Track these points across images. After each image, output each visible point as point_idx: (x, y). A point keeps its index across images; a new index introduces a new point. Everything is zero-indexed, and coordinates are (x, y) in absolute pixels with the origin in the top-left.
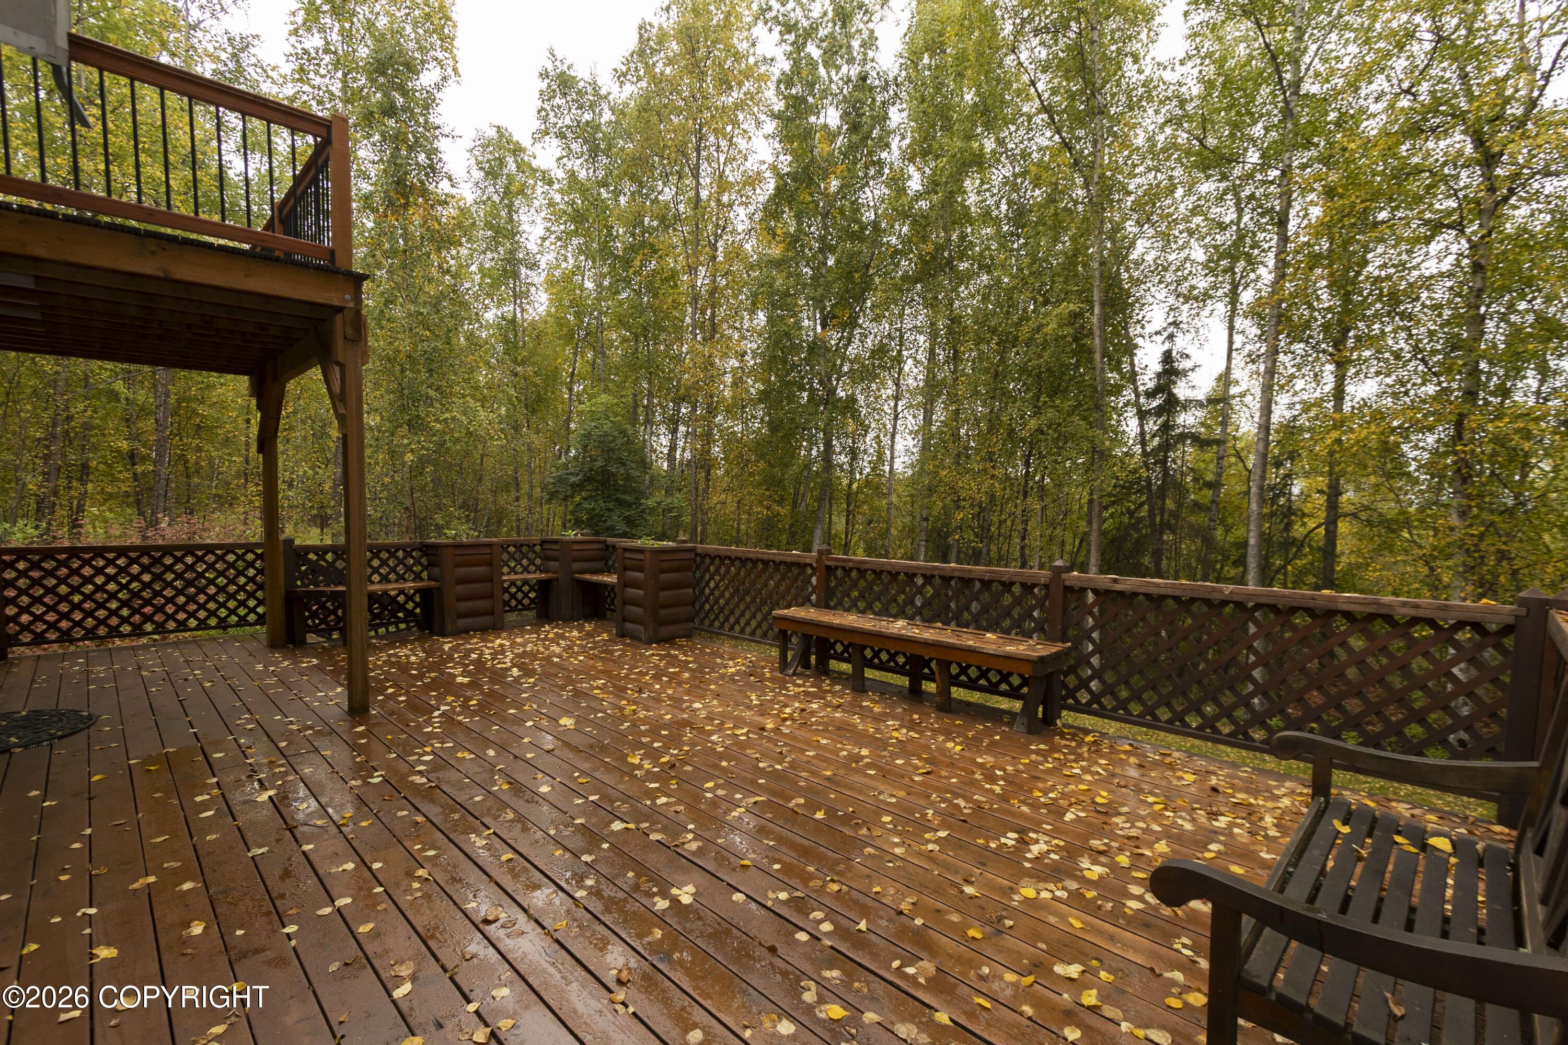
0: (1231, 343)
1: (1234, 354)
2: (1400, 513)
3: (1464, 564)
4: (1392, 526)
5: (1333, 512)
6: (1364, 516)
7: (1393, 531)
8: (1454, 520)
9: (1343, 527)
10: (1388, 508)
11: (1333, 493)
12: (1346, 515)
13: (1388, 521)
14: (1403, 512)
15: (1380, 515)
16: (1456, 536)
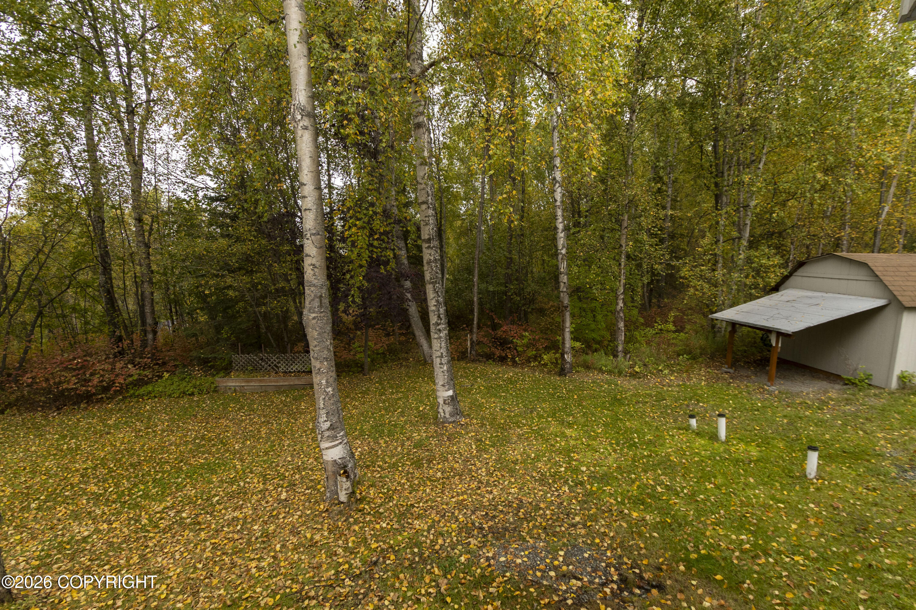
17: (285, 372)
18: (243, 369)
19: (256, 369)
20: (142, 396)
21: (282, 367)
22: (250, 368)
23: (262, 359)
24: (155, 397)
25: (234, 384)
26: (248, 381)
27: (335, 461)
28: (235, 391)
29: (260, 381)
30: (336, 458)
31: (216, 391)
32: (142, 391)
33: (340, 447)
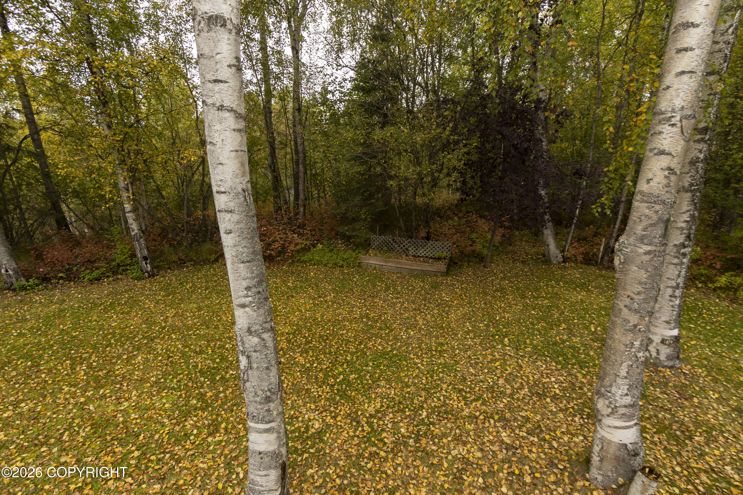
17: (414, 256)
18: (380, 248)
19: (390, 249)
20: (305, 262)
21: (411, 251)
22: (385, 248)
23: (395, 242)
24: (315, 264)
25: (374, 262)
26: (386, 262)
27: (626, 445)
28: (375, 269)
29: (397, 263)
30: (627, 442)
31: (360, 266)
32: (305, 258)
33: (635, 428)
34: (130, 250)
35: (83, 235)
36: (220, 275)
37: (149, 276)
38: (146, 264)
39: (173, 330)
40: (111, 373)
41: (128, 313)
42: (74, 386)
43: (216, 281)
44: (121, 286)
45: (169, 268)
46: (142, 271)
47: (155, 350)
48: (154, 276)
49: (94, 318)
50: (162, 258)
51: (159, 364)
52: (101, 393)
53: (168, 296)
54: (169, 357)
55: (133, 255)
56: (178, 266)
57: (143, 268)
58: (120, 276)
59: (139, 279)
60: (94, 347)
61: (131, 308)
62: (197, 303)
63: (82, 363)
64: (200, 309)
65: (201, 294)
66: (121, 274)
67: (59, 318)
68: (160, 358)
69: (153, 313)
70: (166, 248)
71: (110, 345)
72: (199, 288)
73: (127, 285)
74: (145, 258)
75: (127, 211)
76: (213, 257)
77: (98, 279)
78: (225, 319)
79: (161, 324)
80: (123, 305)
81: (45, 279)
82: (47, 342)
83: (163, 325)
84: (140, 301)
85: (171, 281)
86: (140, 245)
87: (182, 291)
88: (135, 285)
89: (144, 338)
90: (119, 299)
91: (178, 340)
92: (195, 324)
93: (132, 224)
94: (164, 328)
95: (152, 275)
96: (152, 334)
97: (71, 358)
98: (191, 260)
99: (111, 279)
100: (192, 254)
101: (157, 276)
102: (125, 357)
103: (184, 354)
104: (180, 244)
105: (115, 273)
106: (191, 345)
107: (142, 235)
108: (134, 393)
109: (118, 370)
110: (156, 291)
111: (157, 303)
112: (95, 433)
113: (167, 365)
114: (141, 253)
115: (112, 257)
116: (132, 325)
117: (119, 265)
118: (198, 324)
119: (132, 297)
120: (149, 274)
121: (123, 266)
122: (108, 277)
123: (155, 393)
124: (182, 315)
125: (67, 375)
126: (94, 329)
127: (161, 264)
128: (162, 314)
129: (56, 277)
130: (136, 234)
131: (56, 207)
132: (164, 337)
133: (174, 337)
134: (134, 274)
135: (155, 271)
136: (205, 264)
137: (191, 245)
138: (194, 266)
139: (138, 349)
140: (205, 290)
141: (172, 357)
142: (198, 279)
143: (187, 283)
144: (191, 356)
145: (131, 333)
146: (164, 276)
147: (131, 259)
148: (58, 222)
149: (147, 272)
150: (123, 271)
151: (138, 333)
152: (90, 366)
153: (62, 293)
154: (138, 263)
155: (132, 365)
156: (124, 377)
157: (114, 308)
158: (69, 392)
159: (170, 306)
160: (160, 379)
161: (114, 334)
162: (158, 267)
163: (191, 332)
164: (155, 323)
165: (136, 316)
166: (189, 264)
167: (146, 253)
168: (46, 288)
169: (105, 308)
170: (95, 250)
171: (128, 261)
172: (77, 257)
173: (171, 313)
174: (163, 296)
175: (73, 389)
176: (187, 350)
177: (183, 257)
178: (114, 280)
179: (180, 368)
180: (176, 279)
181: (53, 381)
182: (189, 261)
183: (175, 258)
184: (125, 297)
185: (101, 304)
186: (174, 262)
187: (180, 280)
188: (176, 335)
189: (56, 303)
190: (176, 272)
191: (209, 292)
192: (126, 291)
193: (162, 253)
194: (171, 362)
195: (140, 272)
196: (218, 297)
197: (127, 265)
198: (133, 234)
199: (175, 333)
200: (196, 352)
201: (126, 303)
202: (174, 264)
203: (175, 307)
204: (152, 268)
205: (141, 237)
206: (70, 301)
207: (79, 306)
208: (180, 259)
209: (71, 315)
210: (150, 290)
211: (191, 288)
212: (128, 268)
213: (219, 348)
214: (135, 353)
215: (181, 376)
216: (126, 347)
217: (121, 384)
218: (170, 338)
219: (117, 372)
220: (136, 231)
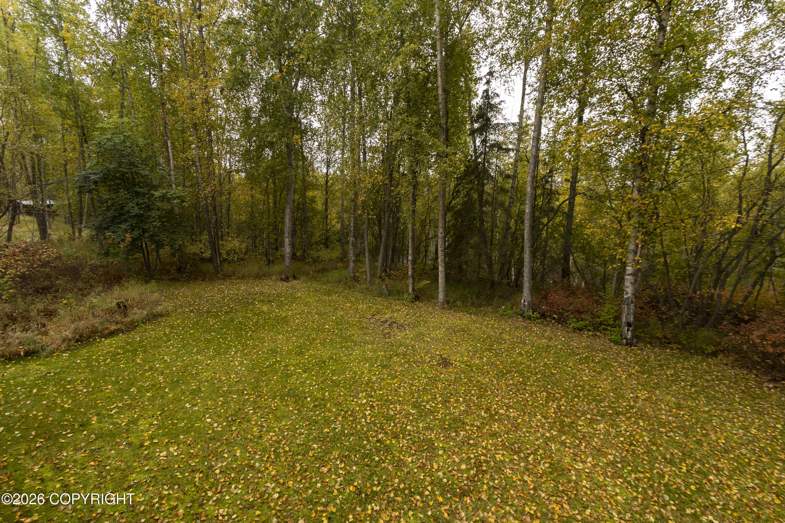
0: (524, 89)
1: (526, 97)
2: (606, 192)
3: (639, 222)
4: (601, 198)
5: (573, 192)
6: (589, 194)
7: (602, 202)
8: (635, 195)
9: (578, 199)
10: (601, 189)
11: (574, 181)
12: (580, 194)
13: (600, 196)
14: (607, 191)
15: (596, 193)
16: (636, 205)
34: (616, 311)
35: (578, 287)
36: (717, 376)
37: (627, 344)
38: (628, 330)
39: (641, 415)
40: (574, 425)
41: (600, 373)
42: (546, 418)
43: (707, 381)
44: (598, 343)
45: (650, 343)
46: (621, 336)
47: (618, 426)
48: (631, 346)
49: (571, 364)
50: (645, 330)
51: (620, 445)
52: (563, 439)
53: (643, 374)
54: (632, 444)
55: (618, 318)
56: (661, 343)
57: (623, 334)
58: (598, 334)
59: (616, 342)
60: (565, 391)
61: (603, 369)
62: (677, 398)
63: (554, 401)
64: (679, 407)
65: (683, 388)
66: (601, 332)
67: (546, 352)
68: (622, 439)
69: (623, 385)
70: (653, 320)
71: (577, 396)
72: (683, 381)
73: (603, 345)
74: (629, 325)
75: (628, 272)
76: (710, 349)
77: (580, 330)
78: (714, 438)
79: (629, 402)
80: (596, 363)
81: (543, 316)
82: (535, 368)
83: (632, 404)
84: (613, 366)
85: (649, 357)
86: (628, 309)
87: (660, 374)
88: (611, 348)
89: (609, 407)
90: (594, 356)
91: (646, 430)
92: (670, 423)
93: (627, 287)
94: (632, 407)
95: (630, 344)
96: (618, 407)
97: (547, 392)
98: (679, 343)
99: (590, 333)
100: (682, 337)
101: (635, 346)
102: (589, 416)
103: (649, 451)
104: (671, 319)
105: (596, 329)
106: (661, 446)
107: (634, 300)
108: (590, 459)
109: (580, 426)
110: (630, 362)
111: (630, 376)
112: (551, 473)
113: (627, 451)
114: (627, 317)
115: (599, 314)
116: (600, 387)
117: (601, 324)
118: (674, 425)
119: (606, 359)
120: (627, 341)
121: (605, 325)
122: (589, 330)
123: (609, 474)
124: (656, 403)
125: (542, 404)
126: (568, 375)
127: (642, 335)
128: (633, 390)
129: (550, 316)
130: (628, 298)
131: (566, 259)
132: (630, 417)
133: (642, 424)
134: (613, 337)
135: (635, 340)
136: (697, 353)
137: (684, 325)
138: (680, 350)
139: (602, 416)
140: (691, 386)
141: (635, 446)
142: (683, 368)
143: (668, 367)
144: (657, 459)
145: (599, 395)
146: (641, 350)
147: (615, 321)
148: (563, 271)
149: (626, 338)
150: (604, 329)
151: (605, 398)
152: (559, 407)
153: (552, 332)
154: (620, 327)
155: (593, 428)
156: (584, 436)
157: (587, 363)
158: (539, 421)
159: (643, 386)
160: (617, 462)
161: (583, 387)
162: (637, 337)
163: (663, 430)
164: (623, 397)
165: (606, 380)
166: (675, 346)
167: (632, 319)
168: (542, 323)
169: (580, 359)
170: (586, 302)
171: (611, 322)
172: (571, 304)
173: (643, 394)
174: (637, 372)
175: (544, 421)
176: (654, 448)
177: (669, 336)
178: (592, 335)
179: (641, 464)
180: (655, 358)
181: (532, 404)
182: (676, 343)
183: (660, 335)
184: (599, 356)
185: (578, 354)
186: (658, 338)
187: (660, 361)
188: (644, 423)
189: (546, 338)
190: (657, 350)
191: (696, 391)
192: (602, 351)
193: (647, 325)
194: (633, 450)
195: (619, 336)
196: (708, 404)
197: (609, 325)
198: (625, 297)
199: (644, 421)
200: (666, 459)
201: (599, 362)
202: (656, 340)
203: (648, 389)
204: (634, 336)
205: (632, 302)
206: (555, 341)
207: (561, 349)
208: (665, 337)
209: (555, 353)
210: (624, 359)
211: (672, 375)
212: (609, 328)
213: (698, 472)
214: (598, 418)
215: (642, 475)
216: (591, 407)
217: (580, 442)
218: (636, 423)
219: (579, 428)
220: (629, 295)
